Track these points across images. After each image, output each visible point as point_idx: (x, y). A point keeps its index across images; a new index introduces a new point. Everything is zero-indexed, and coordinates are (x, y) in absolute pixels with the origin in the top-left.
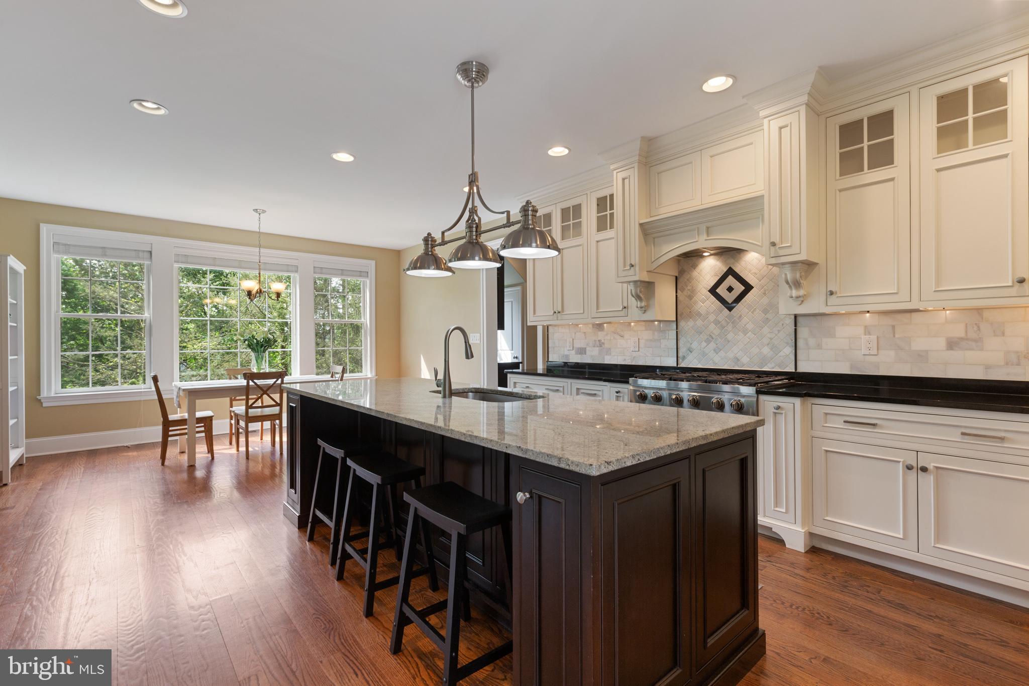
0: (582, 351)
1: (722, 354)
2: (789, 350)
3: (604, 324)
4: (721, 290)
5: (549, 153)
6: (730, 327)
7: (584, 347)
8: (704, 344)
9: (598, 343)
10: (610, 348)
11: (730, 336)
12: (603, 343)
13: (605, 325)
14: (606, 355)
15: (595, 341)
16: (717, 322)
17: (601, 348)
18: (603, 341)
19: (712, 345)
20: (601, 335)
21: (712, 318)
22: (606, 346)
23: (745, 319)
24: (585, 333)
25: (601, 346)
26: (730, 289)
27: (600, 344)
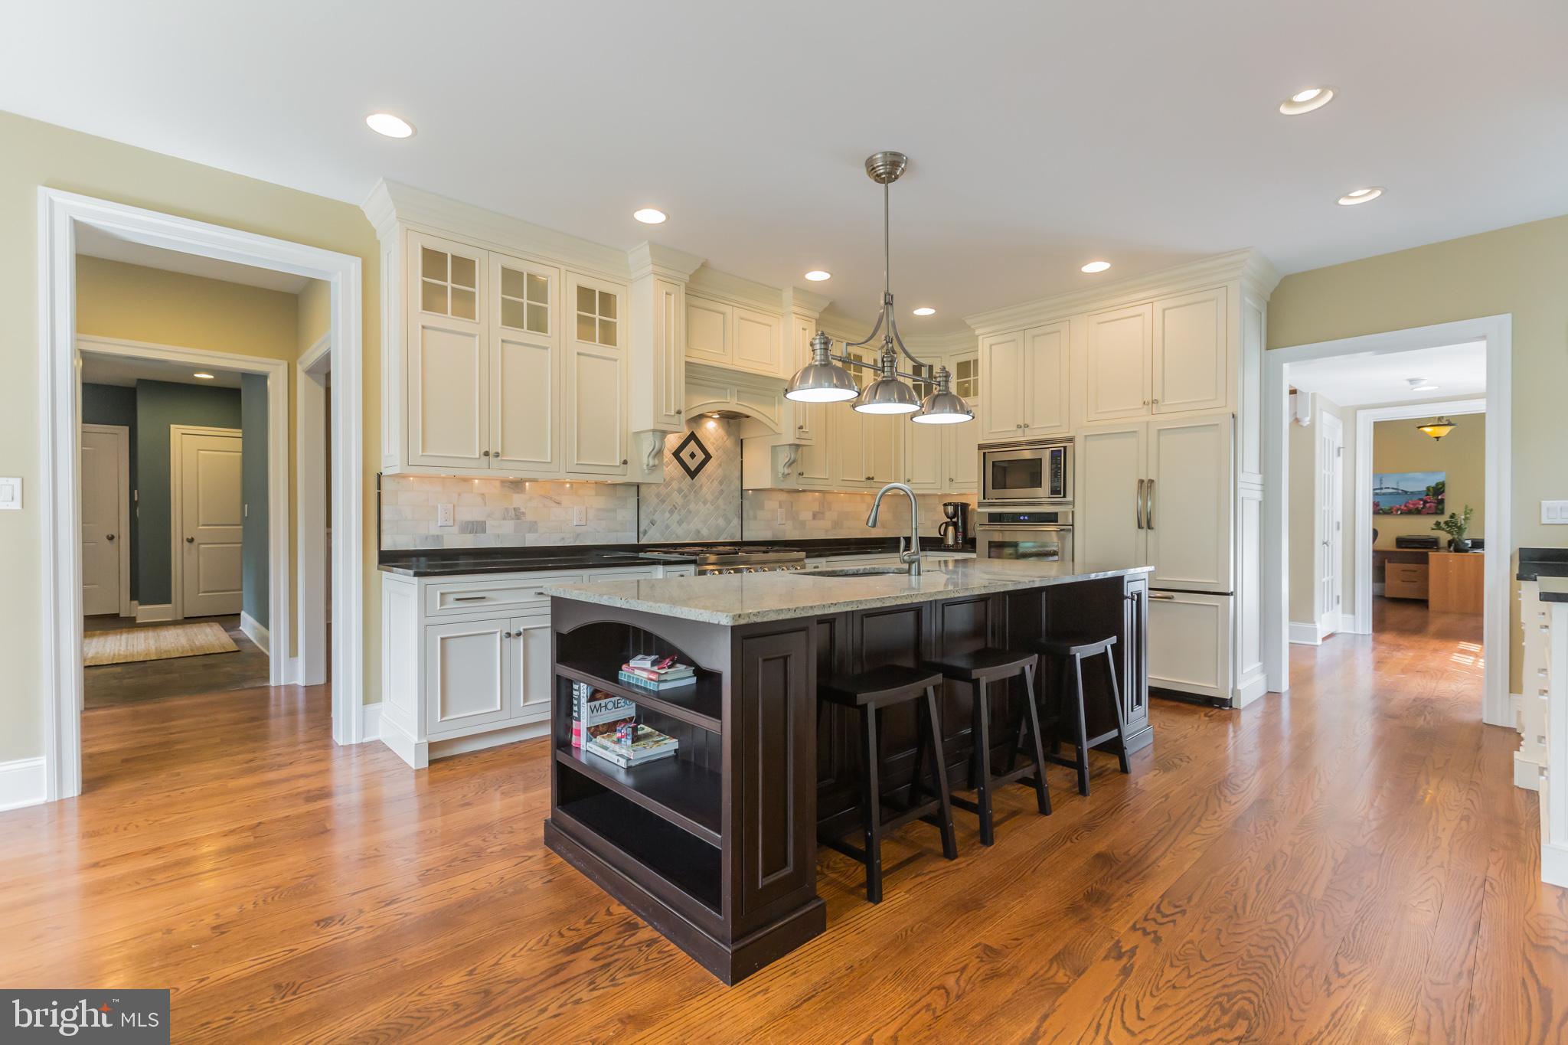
0: (478, 527)
1: (684, 525)
2: (736, 522)
3: (526, 481)
4: (685, 455)
5: (635, 216)
6: (692, 497)
7: (483, 519)
8: (667, 515)
9: (512, 513)
10: (536, 522)
11: (692, 506)
12: (523, 513)
13: (527, 484)
14: (529, 532)
15: (507, 509)
16: (680, 491)
17: (519, 521)
18: (523, 510)
19: (676, 517)
20: (517, 500)
21: (675, 485)
22: (529, 517)
23: (705, 489)
24: (483, 494)
25: (518, 519)
26: (693, 456)
27: (516, 515)
